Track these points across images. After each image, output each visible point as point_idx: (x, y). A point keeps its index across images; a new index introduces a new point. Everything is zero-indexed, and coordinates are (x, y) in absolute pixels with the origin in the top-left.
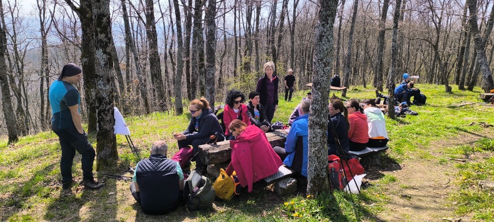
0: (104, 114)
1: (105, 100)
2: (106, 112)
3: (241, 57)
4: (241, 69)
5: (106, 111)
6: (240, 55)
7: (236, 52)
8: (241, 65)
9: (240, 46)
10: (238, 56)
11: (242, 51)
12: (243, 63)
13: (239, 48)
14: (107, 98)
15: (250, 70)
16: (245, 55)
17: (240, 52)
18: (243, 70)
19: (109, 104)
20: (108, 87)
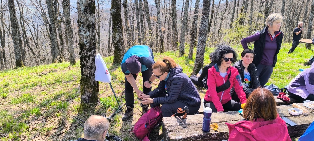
0: (85, 60)
1: (86, 46)
2: (87, 59)
3: (238, 14)
4: (237, 23)
5: (86, 57)
6: (237, 12)
7: (234, 9)
8: (237, 20)
9: (238, 6)
10: (236, 12)
11: (239, 9)
12: (239, 18)
13: (237, 7)
14: (88, 44)
15: (244, 25)
16: (241, 12)
17: (237, 10)
18: (238, 24)
19: (90, 51)
20: (88, 33)
